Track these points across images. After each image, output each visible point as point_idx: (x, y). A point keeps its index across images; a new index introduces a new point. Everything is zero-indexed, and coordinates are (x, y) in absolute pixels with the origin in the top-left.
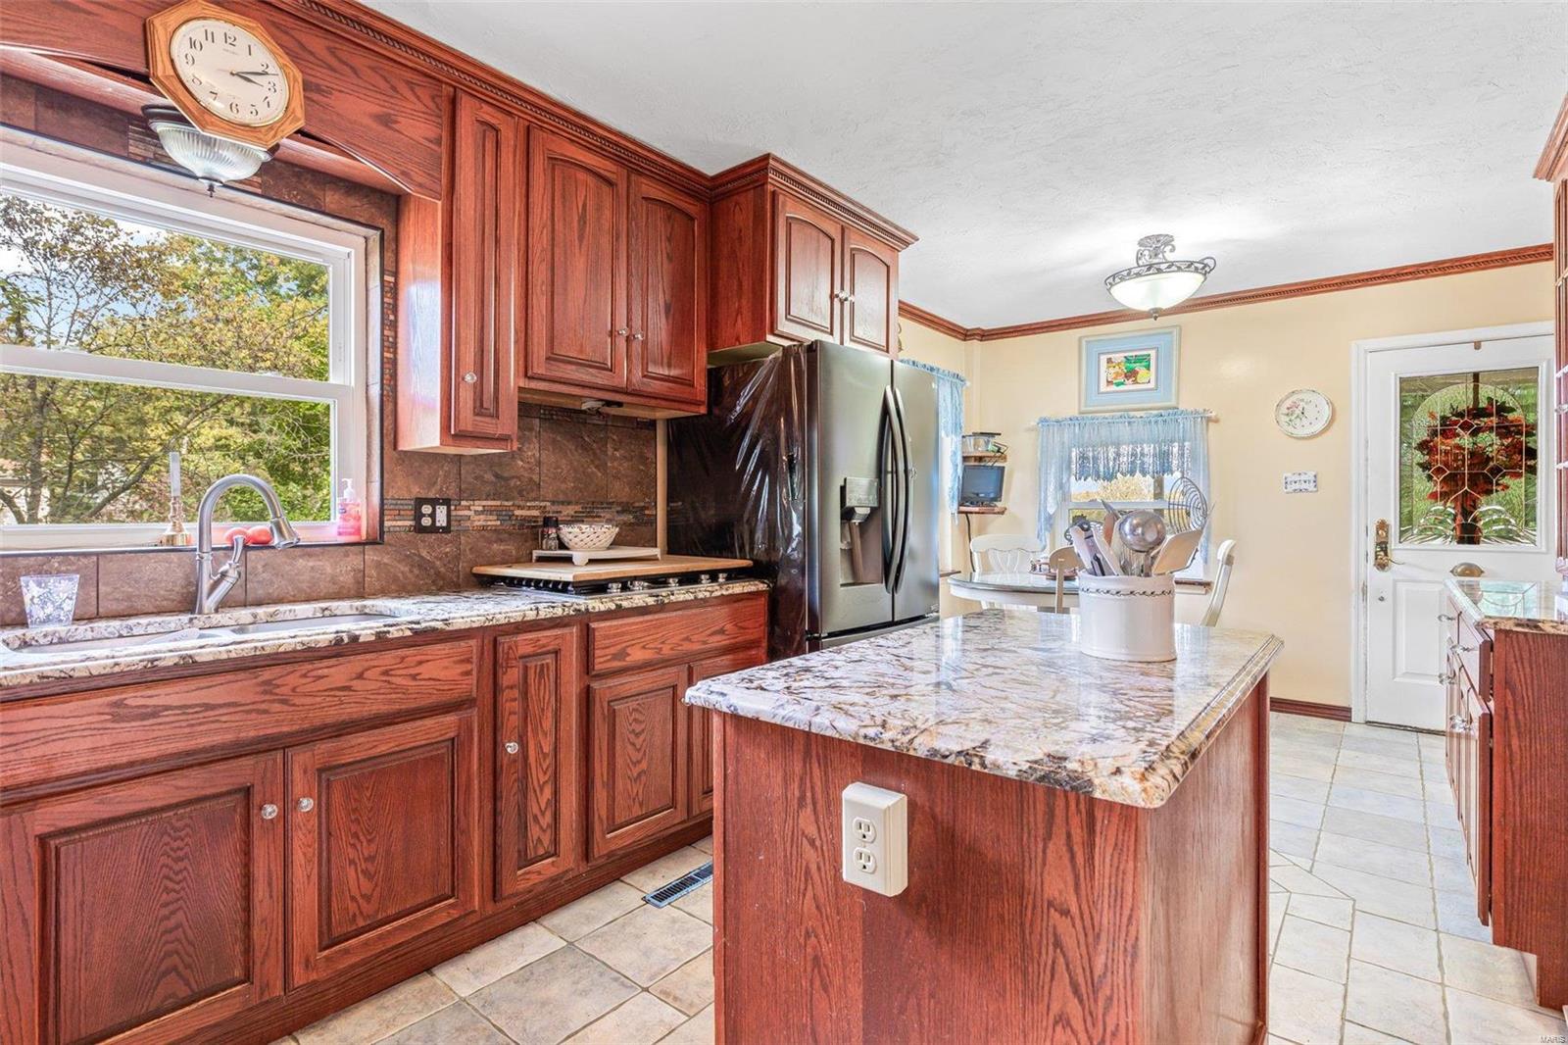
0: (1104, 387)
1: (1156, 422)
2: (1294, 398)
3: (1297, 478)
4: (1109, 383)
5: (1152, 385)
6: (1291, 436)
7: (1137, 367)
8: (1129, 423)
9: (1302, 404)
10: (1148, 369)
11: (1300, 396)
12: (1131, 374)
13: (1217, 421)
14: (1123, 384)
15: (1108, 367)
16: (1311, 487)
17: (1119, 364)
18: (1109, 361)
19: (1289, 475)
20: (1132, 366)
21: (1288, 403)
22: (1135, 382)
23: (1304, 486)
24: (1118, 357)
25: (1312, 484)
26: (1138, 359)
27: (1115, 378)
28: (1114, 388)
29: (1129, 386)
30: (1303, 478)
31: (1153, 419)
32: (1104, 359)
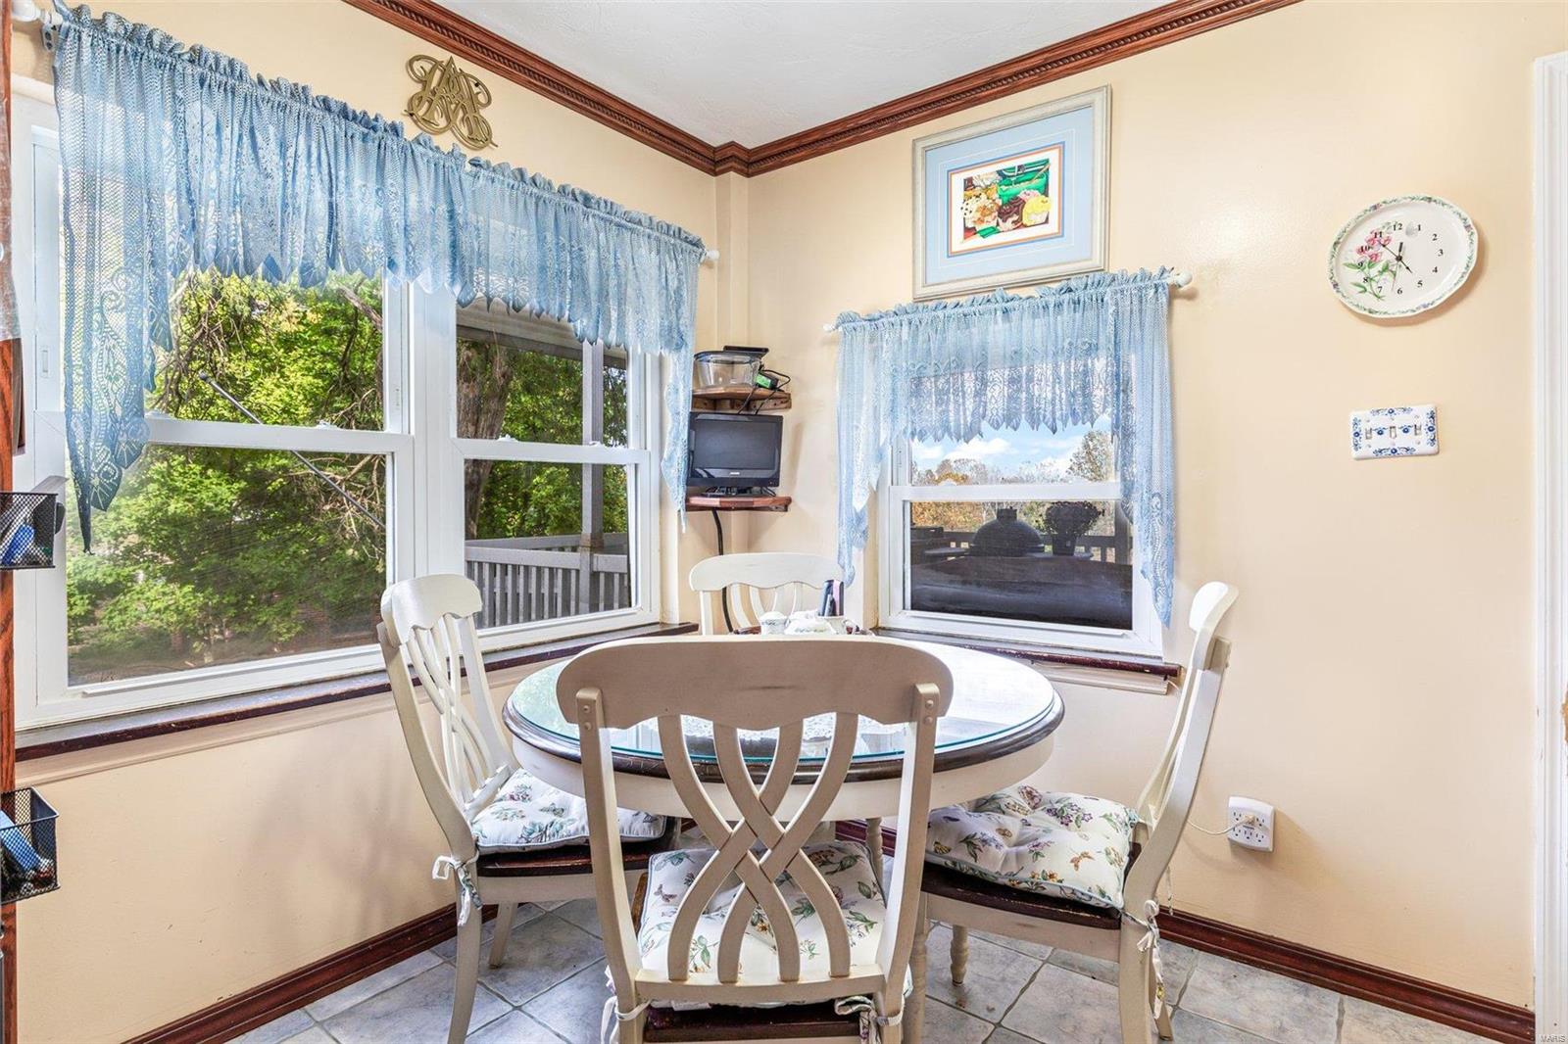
0: (959, 242)
1: (1059, 305)
2: (1376, 223)
3: (1382, 421)
4: (969, 232)
5: (1052, 227)
6: (1369, 318)
7: (1020, 190)
8: (1006, 311)
9: (1397, 237)
10: (1045, 193)
11: (1393, 216)
12: (1011, 209)
13: (1191, 296)
14: (995, 230)
15: (967, 198)
16: (1421, 442)
17: (987, 188)
18: (969, 184)
19: (1362, 414)
20: (1013, 190)
21: (1361, 238)
22: (1019, 225)
23: (1402, 441)
24: (985, 175)
25: (1425, 436)
26: (1024, 173)
27: (981, 221)
28: (976, 241)
29: (1008, 234)
30: (1401, 420)
31: (1052, 300)
32: (958, 181)
